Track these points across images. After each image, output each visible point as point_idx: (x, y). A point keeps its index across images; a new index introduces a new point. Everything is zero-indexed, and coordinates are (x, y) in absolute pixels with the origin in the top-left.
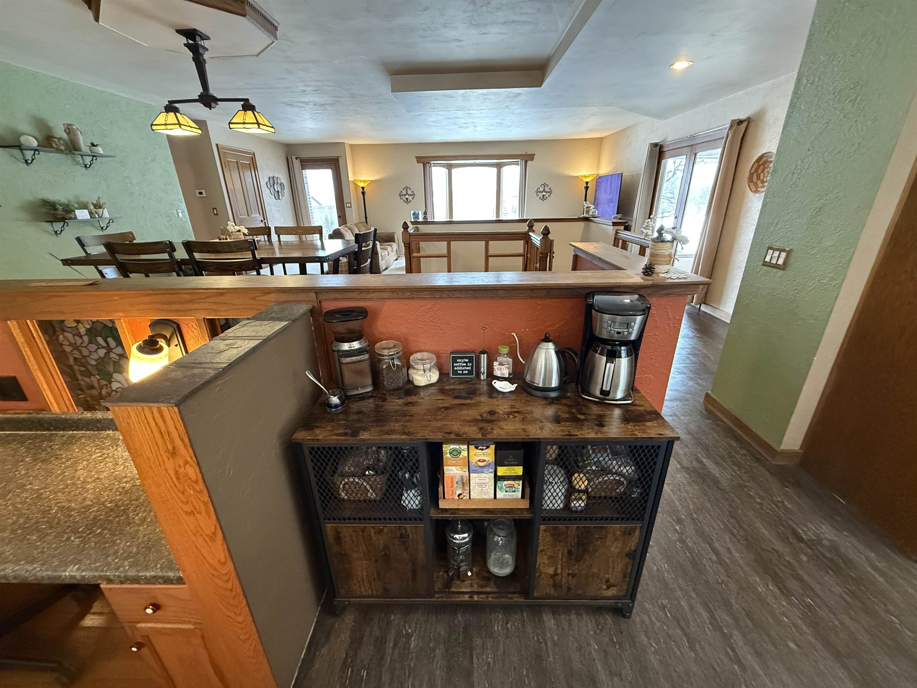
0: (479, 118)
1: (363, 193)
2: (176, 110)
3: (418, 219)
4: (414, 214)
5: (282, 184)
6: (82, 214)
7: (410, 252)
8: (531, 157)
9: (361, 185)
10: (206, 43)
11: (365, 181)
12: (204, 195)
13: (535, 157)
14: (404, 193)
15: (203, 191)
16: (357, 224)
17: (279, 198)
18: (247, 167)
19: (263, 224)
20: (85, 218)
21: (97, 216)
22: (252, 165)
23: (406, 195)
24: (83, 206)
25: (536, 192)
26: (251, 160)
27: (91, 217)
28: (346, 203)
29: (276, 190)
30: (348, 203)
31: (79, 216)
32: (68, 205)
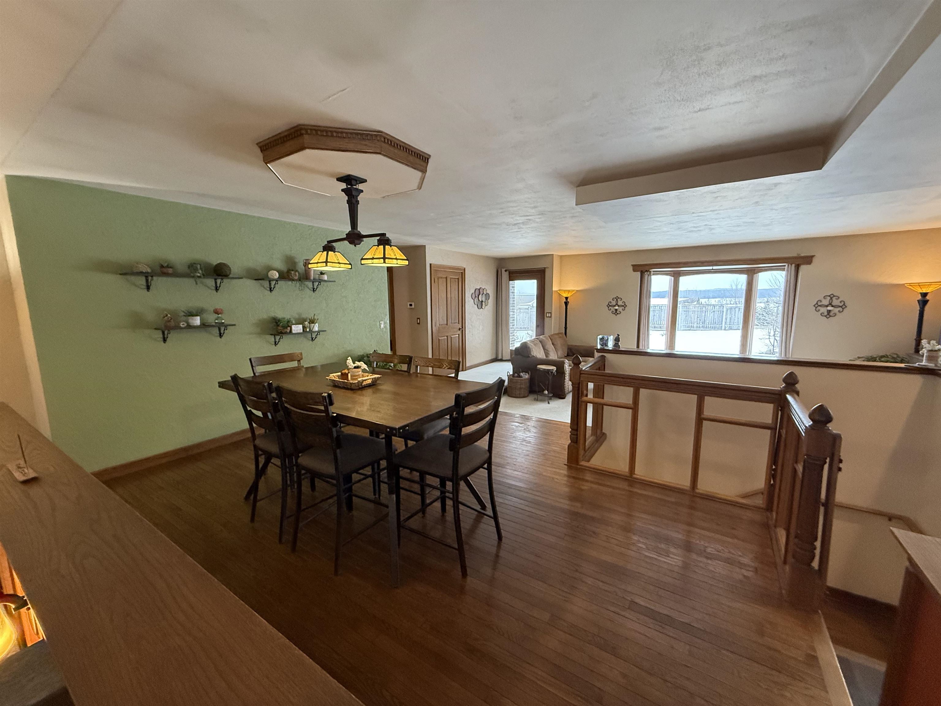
0: (716, 219)
1: (566, 303)
2: (333, 249)
3: (607, 346)
4: (602, 339)
5: (487, 296)
6: (297, 329)
7: (578, 394)
8: (808, 260)
9: (565, 295)
10: (360, 187)
11: (569, 291)
12: (413, 307)
13: (814, 260)
14: (614, 303)
15: (413, 304)
16: (552, 335)
17: (482, 308)
18: (456, 281)
19: (460, 332)
20: (299, 332)
21: (308, 330)
22: (461, 279)
23: (615, 306)
24: (300, 321)
25: (814, 306)
26: (461, 275)
27: (303, 330)
28: (547, 313)
29: (480, 300)
30: (549, 313)
31: (294, 330)
32: (288, 322)
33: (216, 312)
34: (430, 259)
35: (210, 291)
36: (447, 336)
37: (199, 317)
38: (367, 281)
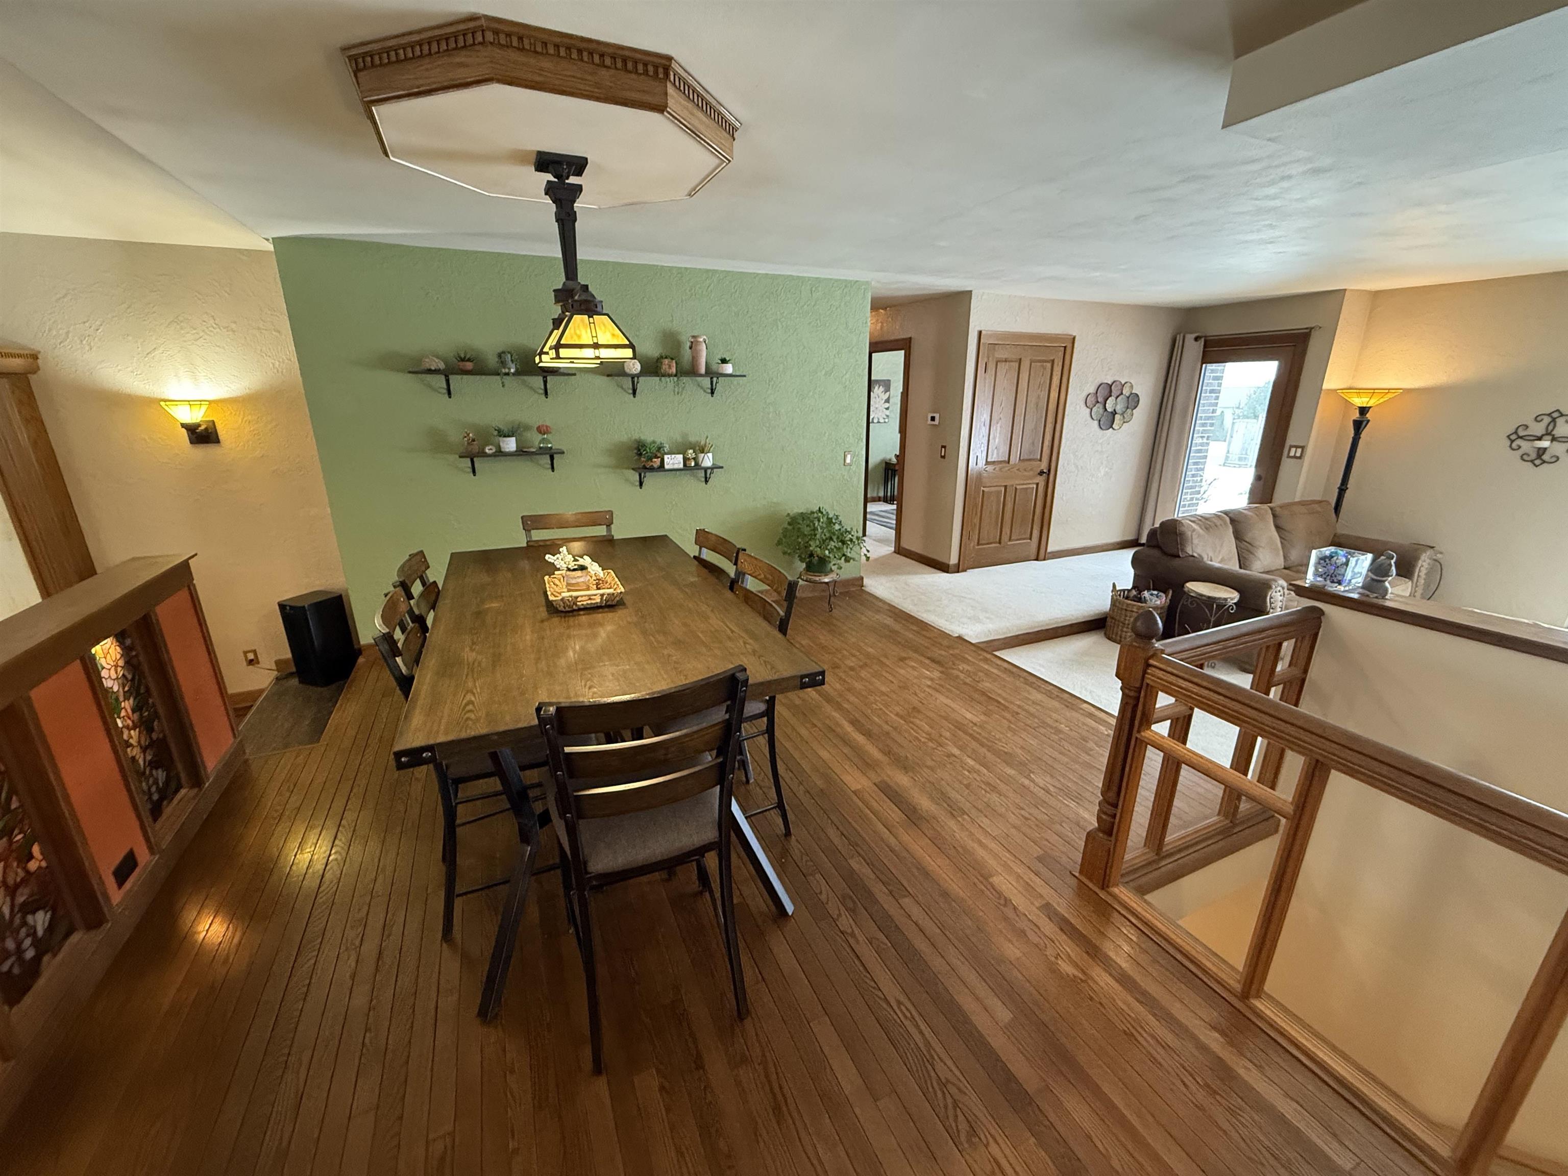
5: (1133, 399)
6: (673, 461)
9: (1360, 402)
11: (1376, 392)
15: (937, 416)
16: (1287, 505)
17: (1111, 427)
18: (1045, 368)
19: (1041, 480)
20: (676, 467)
21: (693, 464)
22: (1061, 364)
23: (1540, 439)
24: (680, 449)
26: (1061, 354)
27: (685, 465)
28: (1291, 447)
29: (1109, 410)
30: (1297, 447)
31: (668, 464)
32: (659, 448)
33: (540, 430)
34: (977, 322)
35: (536, 396)
36: (1006, 487)
37: (514, 439)
38: (823, 372)
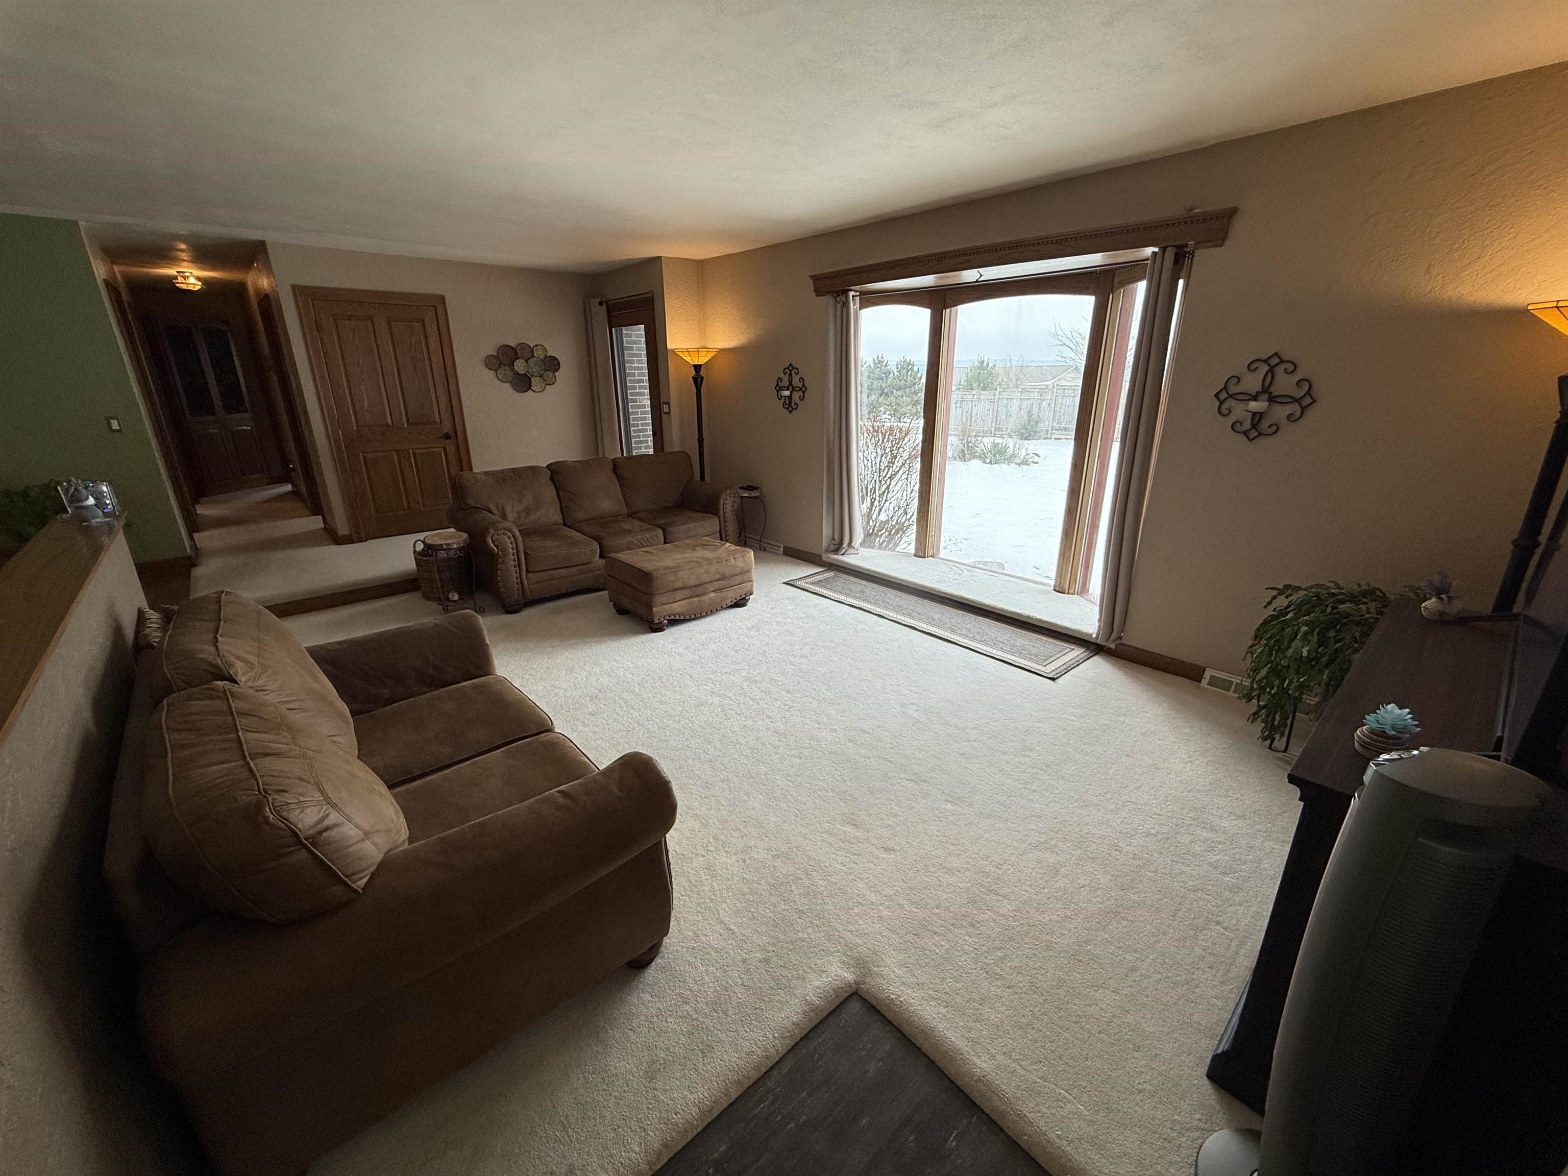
1: (697, 381)
5: (550, 362)
9: (693, 361)
17: (530, 389)
19: (448, 444)
22: (434, 324)
23: (787, 389)
25: (1216, 396)
26: (432, 314)
29: (522, 372)
36: (398, 452)
